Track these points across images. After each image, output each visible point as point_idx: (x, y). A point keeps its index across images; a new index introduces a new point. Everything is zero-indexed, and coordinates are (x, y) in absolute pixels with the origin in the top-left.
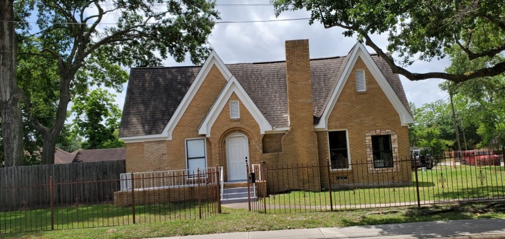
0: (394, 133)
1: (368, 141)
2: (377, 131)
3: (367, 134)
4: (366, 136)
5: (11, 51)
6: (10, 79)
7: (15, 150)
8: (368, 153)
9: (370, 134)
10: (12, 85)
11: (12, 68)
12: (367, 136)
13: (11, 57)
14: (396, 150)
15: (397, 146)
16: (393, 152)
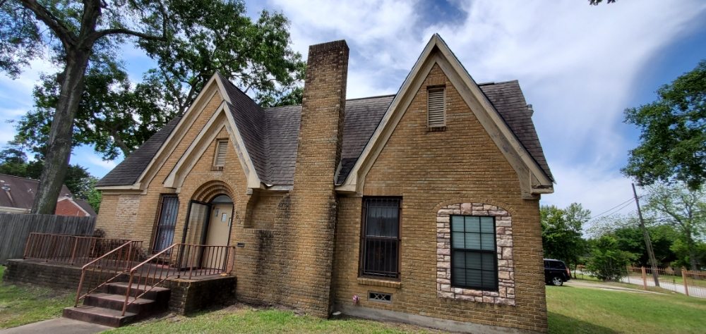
0: (504, 213)
1: (442, 225)
2: (464, 205)
3: (440, 211)
4: (437, 215)
5: (69, 96)
6: (59, 124)
7: (44, 197)
8: (439, 251)
9: (447, 211)
10: (60, 130)
11: (66, 113)
12: (440, 215)
13: (68, 101)
14: (507, 252)
15: (509, 243)
16: (499, 256)
